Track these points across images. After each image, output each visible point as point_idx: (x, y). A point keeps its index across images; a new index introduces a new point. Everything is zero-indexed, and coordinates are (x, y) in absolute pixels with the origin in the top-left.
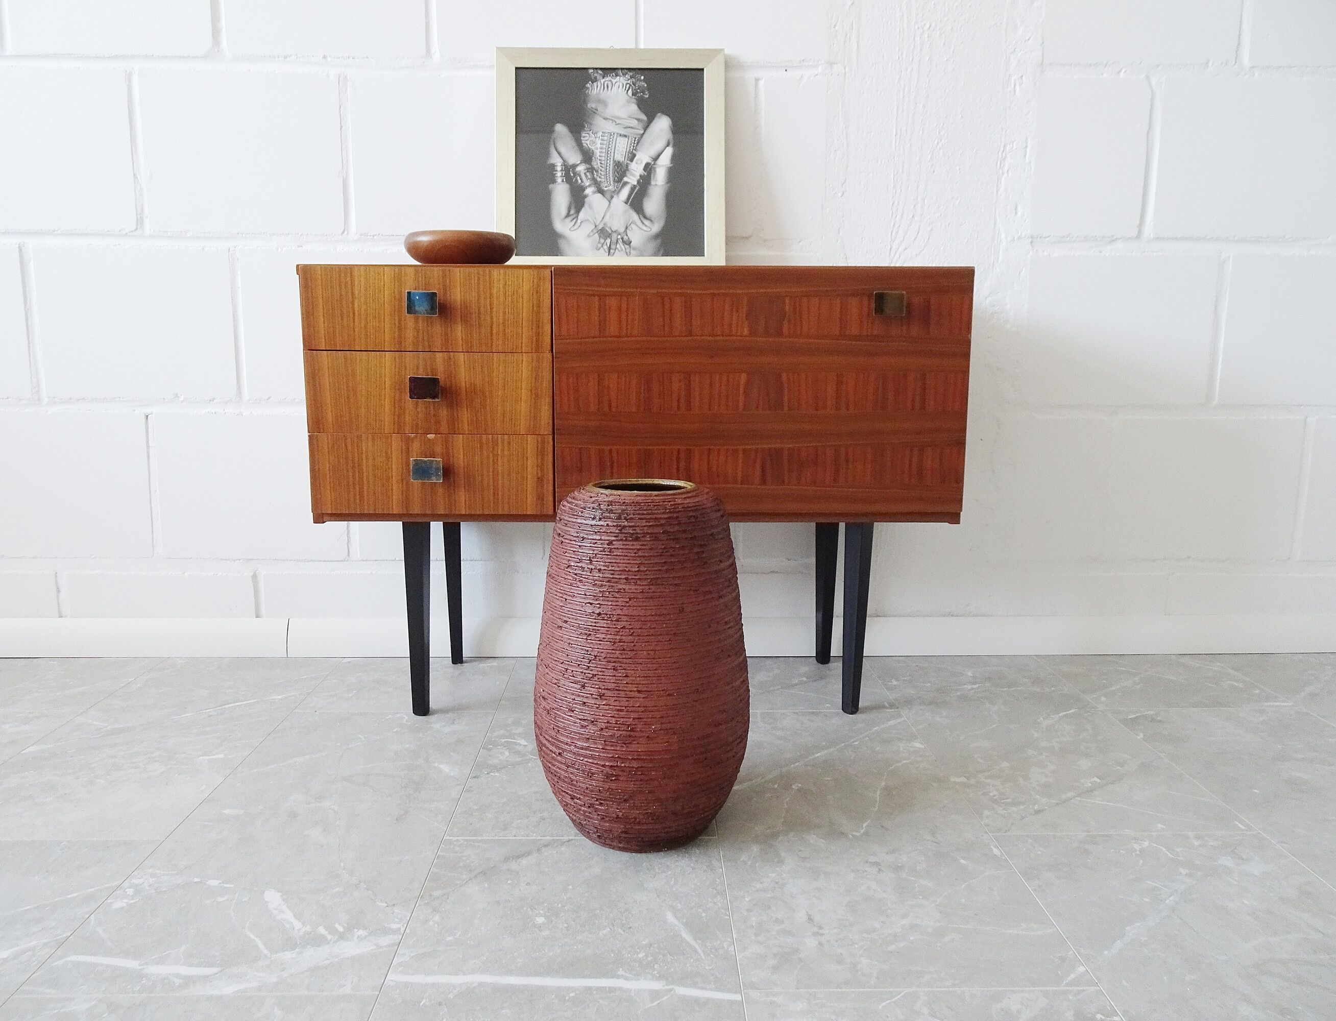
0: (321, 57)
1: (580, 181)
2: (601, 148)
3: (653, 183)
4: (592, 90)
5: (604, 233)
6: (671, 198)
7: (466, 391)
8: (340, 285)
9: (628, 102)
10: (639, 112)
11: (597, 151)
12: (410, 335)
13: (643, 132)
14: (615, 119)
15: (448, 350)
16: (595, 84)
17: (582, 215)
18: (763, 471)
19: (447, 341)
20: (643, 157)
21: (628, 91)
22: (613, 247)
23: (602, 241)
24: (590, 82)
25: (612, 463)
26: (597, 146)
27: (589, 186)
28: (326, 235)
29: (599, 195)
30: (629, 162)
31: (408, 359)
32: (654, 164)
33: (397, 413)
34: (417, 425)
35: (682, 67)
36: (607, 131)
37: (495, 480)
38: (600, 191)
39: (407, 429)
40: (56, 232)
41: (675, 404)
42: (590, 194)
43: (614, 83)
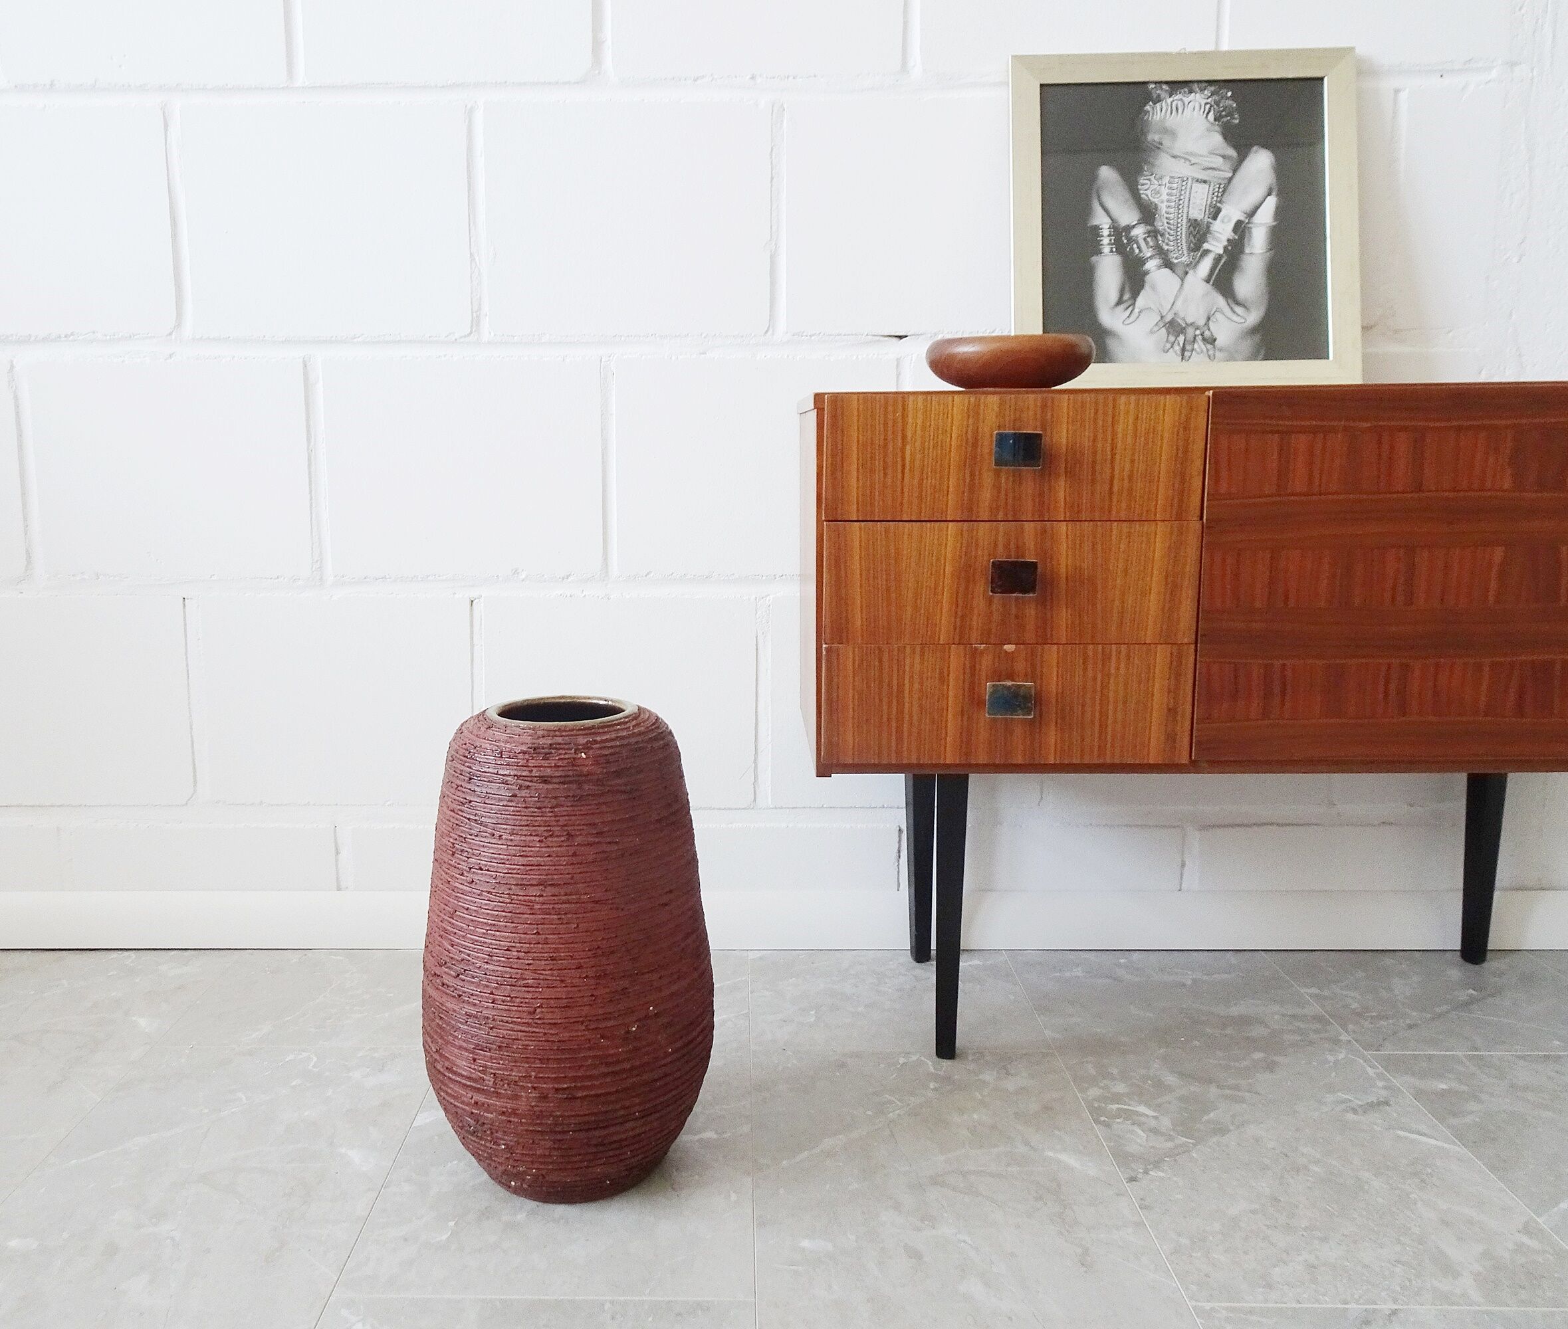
0: (748, 77)
1: (1137, 251)
2: (1168, 201)
3: (1247, 250)
4: (1153, 114)
5: (1174, 327)
6: (1275, 271)
7: (1067, 577)
8: (885, 424)
9: (1208, 130)
10: (1225, 145)
11: (1162, 205)
12: (986, 495)
13: (1230, 175)
14: (1188, 157)
15: (1043, 515)
16: (1158, 105)
17: (1141, 301)
18: (1521, 695)
19: (1042, 503)
20: (1232, 213)
21: (1208, 113)
22: (1188, 347)
23: (1172, 338)
24: (1151, 103)
25: (1284, 684)
26: (1162, 198)
27: (1151, 257)
28: (742, 337)
29: (1167, 271)
30: (1210, 220)
31: (981, 533)
32: (1249, 223)
33: (960, 614)
34: (989, 632)
35: (1291, 76)
36: (1177, 175)
37: (1103, 715)
38: (1168, 265)
39: (974, 636)
40: (355, 340)
41: (1387, 596)
42: (1153, 269)
43: (1186, 104)
